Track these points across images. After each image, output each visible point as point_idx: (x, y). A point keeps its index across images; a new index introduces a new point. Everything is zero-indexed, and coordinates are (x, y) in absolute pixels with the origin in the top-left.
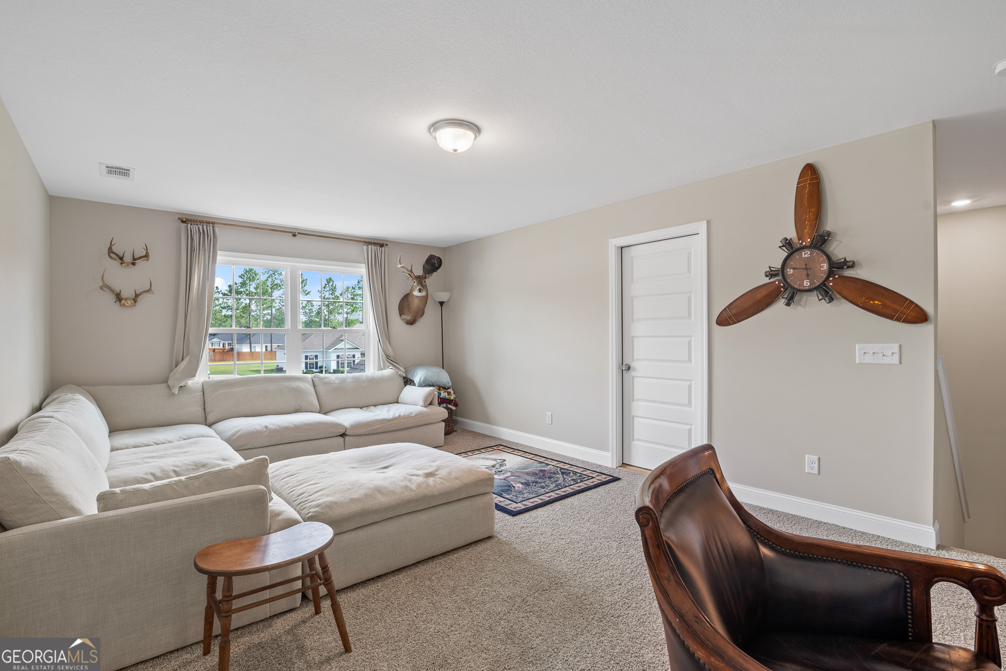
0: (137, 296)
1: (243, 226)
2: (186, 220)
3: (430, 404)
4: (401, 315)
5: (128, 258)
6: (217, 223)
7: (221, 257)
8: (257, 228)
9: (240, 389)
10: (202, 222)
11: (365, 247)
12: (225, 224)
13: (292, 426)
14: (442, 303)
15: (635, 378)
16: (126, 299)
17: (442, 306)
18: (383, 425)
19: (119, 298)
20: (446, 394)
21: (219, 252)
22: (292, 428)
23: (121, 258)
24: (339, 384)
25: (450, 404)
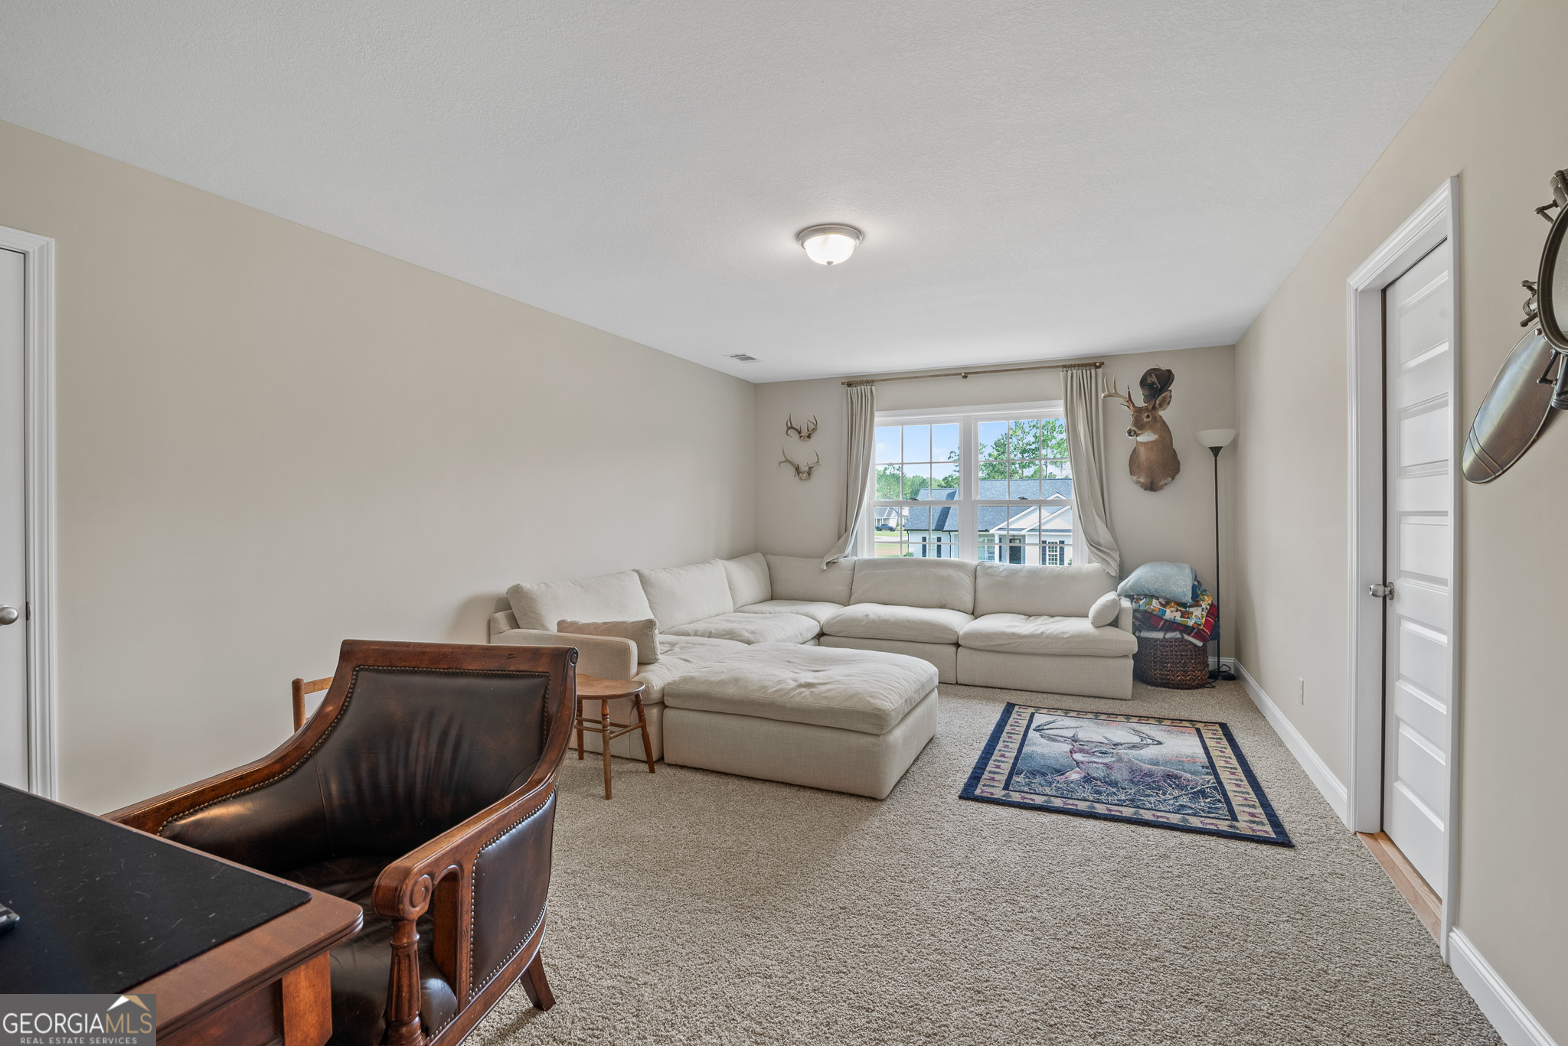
0: (810, 468)
1: (901, 379)
2: (851, 383)
3: (1115, 623)
4: (1132, 473)
5: (805, 433)
6: (876, 381)
7: (878, 417)
8: (916, 377)
9: (884, 571)
10: (862, 383)
11: (1061, 375)
12: (883, 380)
13: (892, 620)
14: (1216, 451)
15: (1402, 620)
16: (803, 473)
17: (1216, 456)
18: (1010, 641)
19: (797, 469)
20: (1179, 614)
21: (876, 414)
22: (892, 622)
23: (799, 433)
24: (1005, 577)
25: (1189, 634)
